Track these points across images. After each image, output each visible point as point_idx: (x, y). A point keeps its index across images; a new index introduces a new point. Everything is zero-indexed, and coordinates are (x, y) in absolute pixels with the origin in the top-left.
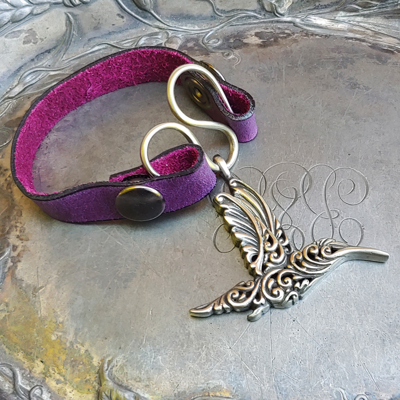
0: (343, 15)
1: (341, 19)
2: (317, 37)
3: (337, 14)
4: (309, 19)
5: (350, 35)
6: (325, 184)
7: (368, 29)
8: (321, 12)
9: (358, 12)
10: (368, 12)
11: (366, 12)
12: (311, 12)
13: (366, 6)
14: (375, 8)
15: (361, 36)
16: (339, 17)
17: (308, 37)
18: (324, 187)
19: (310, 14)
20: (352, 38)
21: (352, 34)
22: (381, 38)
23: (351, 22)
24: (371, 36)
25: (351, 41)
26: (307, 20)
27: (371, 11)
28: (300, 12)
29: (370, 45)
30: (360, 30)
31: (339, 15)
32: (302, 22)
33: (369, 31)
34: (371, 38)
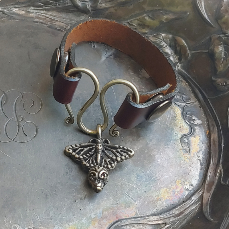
0: (33, 9)
1: (32, 11)
2: (17, 20)
3: (29, 8)
4: (12, 10)
5: (37, 20)
6: (15, 101)
7: (47, 17)
8: (19, 6)
9: (42, 7)
10: (48, 7)
11: (46, 8)
12: (14, 6)
13: (47, 4)
14: (52, 5)
15: (43, 21)
16: (31, 10)
17: (11, 20)
18: (15, 103)
19: (13, 7)
20: (37, 22)
21: (38, 19)
22: (55, 23)
23: (38, 13)
24: (49, 21)
25: (37, 23)
26: (11, 11)
27: (50, 7)
28: (7, 6)
29: (48, 26)
30: (43, 17)
31: (30, 9)
32: (7, 11)
33: (48, 18)
34: (49, 22)
